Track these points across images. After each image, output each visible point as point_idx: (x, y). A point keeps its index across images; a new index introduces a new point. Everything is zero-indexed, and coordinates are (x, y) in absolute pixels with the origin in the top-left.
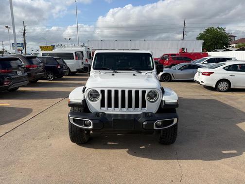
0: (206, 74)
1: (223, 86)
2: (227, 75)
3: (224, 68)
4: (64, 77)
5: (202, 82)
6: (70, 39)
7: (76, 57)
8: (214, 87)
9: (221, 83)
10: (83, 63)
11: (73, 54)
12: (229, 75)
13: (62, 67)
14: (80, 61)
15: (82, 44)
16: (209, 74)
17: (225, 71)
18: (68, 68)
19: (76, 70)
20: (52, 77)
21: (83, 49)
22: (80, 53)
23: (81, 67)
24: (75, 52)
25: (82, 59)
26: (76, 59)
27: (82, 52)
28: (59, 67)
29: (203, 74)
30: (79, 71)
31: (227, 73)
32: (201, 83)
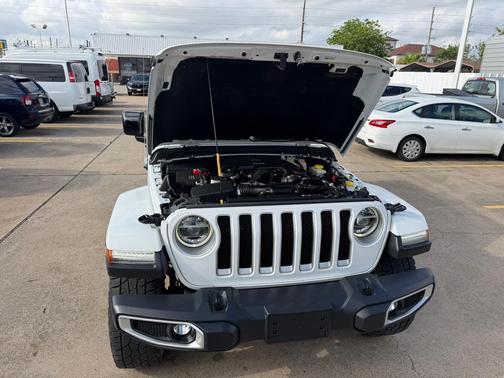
0: (379, 123)
1: (412, 149)
2: (420, 125)
3: (414, 112)
4: (42, 126)
5: (370, 141)
6: (45, 27)
7: (71, 75)
8: (394, 151)
9: (408, 143)
10: (88, 90)
11: (62, 66)
12: (423, 126)
13: (35, 102)
14: (81, 85)
15: (84, 43)
16: (386, 124)
17: (416, 117)
18: (53, 104)
19: (72, 109)
20: (9, 128)
21: (86, 56)
22: (80, 65)
23: (86, 99)
24: (68, 64)
25: (87, 80)
26: (72, 81)
27: (84, 63)
28: (28, 102)
29: (374, 123)
30: (80, 109)
31: (420, 123)
32: (367, 143)
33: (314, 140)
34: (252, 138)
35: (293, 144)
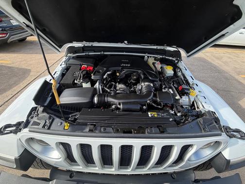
33: (170, 46)
34: (126, 42)
35: (155, 47)
